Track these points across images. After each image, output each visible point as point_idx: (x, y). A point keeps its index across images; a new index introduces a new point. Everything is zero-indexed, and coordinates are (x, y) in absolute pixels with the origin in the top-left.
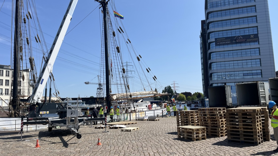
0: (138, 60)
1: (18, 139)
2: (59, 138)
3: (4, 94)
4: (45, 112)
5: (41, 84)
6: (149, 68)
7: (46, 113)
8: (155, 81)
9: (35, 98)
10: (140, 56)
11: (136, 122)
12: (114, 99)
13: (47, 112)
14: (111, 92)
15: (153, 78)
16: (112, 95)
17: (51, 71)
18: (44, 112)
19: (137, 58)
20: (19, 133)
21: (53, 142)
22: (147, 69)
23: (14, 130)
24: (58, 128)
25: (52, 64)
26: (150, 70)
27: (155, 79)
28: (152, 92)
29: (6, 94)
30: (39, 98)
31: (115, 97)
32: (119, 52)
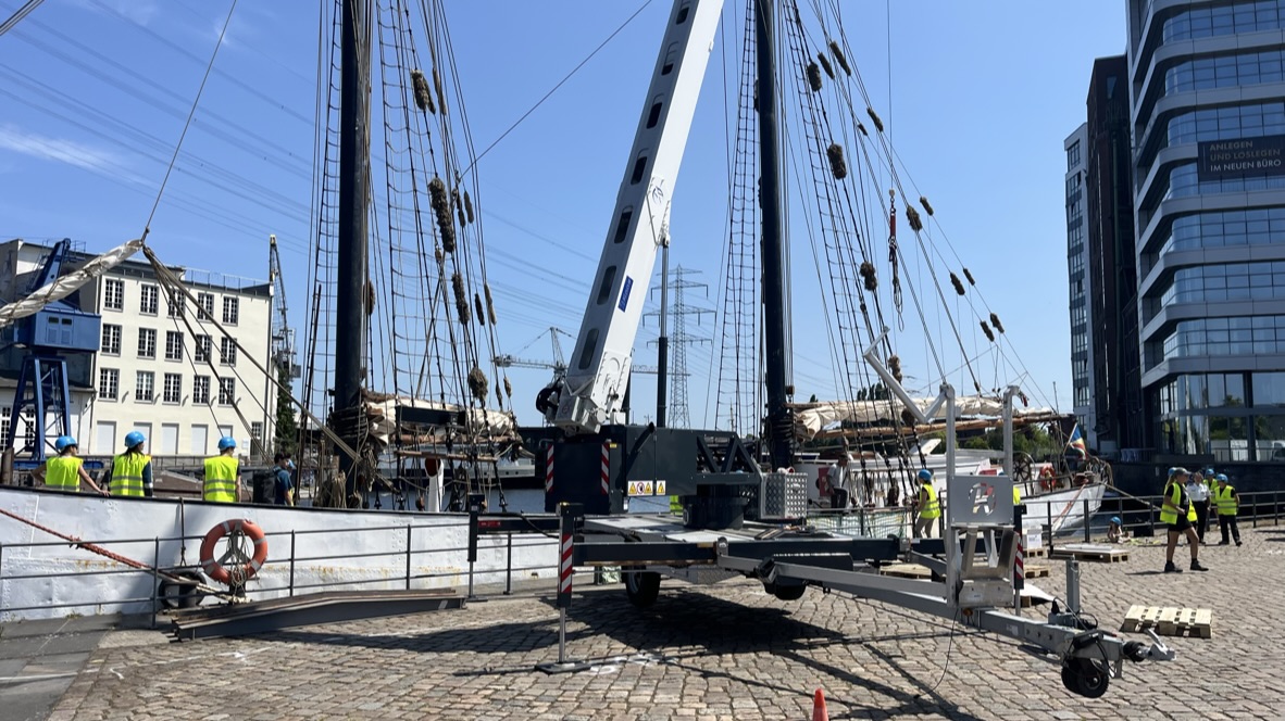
0: (913, 228)
5: (621, 311)
6: (966, 271)
7: (655, 490)
8: (993, 343)
9: (598, 395)
10: (924, 202)
12: (812, 431)
13: (658, 483)
15: (984, 325)
16: (796, 406)
17: (662, 230)
19: (907, 214)
20: (443, 604)
22: (953, 276)
24: (611, 580)
25: (669, 190)
26: (972, 282)
27: (995, 331)
28: (983, 401)
30: (615, 397)
31: (813, 421)
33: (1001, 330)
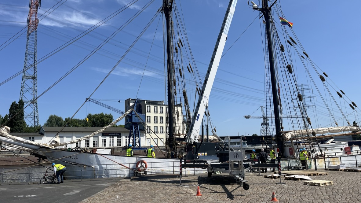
0: (322, 81)
1: (177, 183)
2: (221, 186)
3: (159, 133)
4: (204, 153)
5: (197, 121)
6: (341, 91)
7: (204, 155)
8: (354, 110)
9: (192, 137)
10: (324, 74)
11: (326, 173)
12: (288, 138)
13: (205, 153)
14: (282, 128)
15: (350, 105)
16: (284, 132)
17: (207, 104)
18: (202, 153)
19: (320, 77)
20: (178, 176)
21: (215, 191)
22: (338, 92)
23: (172, 173)
24: (218, 174)
25: (208, 96)
26: (344, 94)
27: (354, 107)
28: (350, 127)
29: (160, 132)
30: (196, 137)
31: (289, 136)
32: (290, 71)
33: (356, 106)
